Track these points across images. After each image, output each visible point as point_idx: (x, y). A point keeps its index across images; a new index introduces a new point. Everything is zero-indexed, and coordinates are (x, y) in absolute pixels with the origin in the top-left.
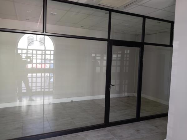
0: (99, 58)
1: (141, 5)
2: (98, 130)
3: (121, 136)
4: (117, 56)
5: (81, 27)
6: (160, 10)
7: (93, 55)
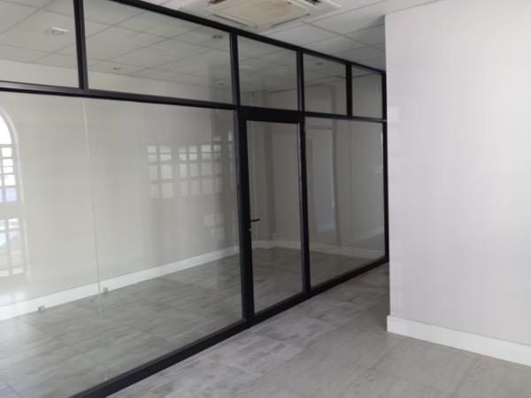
0: (168, 157)
1: (310, 24)
2: (235, 339)
3: (294, 337)
4: (212, 148)
5: (115, 69)
6: (340, 35)
7: (151, 149)
